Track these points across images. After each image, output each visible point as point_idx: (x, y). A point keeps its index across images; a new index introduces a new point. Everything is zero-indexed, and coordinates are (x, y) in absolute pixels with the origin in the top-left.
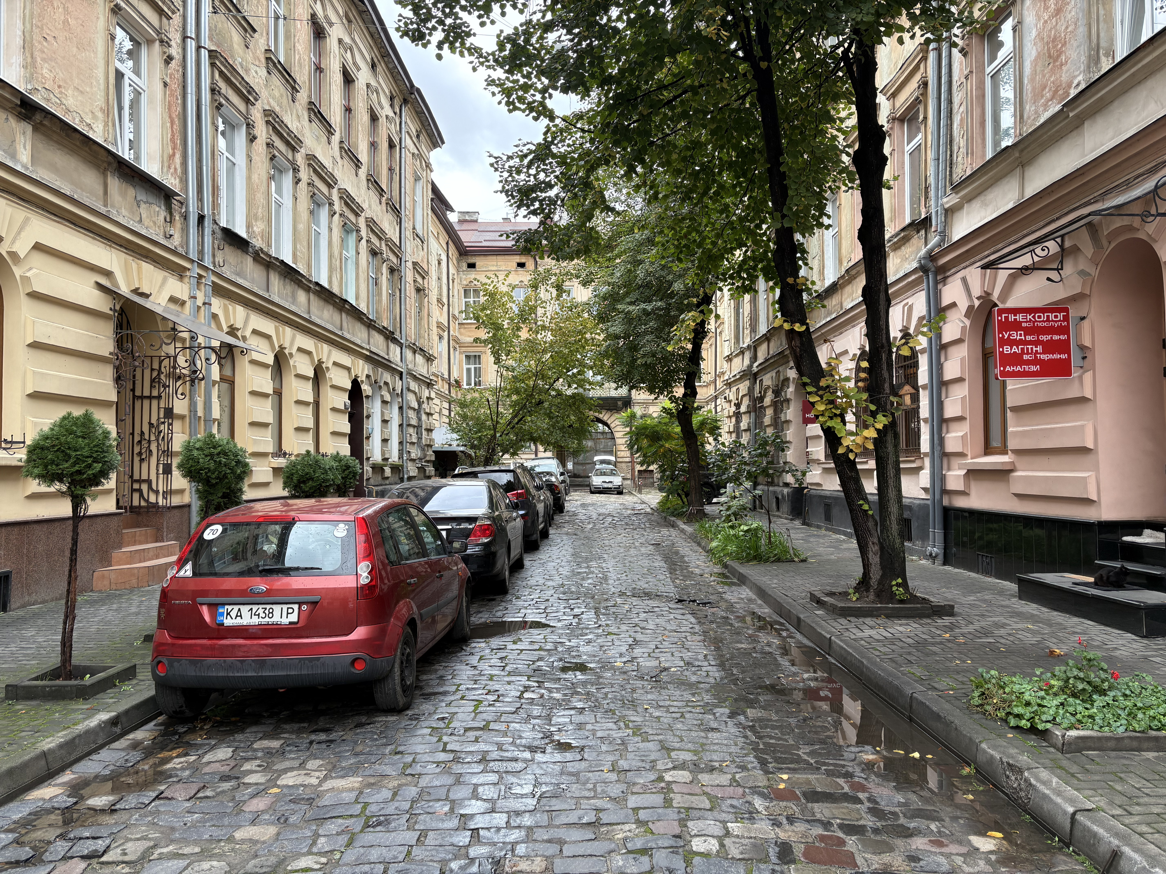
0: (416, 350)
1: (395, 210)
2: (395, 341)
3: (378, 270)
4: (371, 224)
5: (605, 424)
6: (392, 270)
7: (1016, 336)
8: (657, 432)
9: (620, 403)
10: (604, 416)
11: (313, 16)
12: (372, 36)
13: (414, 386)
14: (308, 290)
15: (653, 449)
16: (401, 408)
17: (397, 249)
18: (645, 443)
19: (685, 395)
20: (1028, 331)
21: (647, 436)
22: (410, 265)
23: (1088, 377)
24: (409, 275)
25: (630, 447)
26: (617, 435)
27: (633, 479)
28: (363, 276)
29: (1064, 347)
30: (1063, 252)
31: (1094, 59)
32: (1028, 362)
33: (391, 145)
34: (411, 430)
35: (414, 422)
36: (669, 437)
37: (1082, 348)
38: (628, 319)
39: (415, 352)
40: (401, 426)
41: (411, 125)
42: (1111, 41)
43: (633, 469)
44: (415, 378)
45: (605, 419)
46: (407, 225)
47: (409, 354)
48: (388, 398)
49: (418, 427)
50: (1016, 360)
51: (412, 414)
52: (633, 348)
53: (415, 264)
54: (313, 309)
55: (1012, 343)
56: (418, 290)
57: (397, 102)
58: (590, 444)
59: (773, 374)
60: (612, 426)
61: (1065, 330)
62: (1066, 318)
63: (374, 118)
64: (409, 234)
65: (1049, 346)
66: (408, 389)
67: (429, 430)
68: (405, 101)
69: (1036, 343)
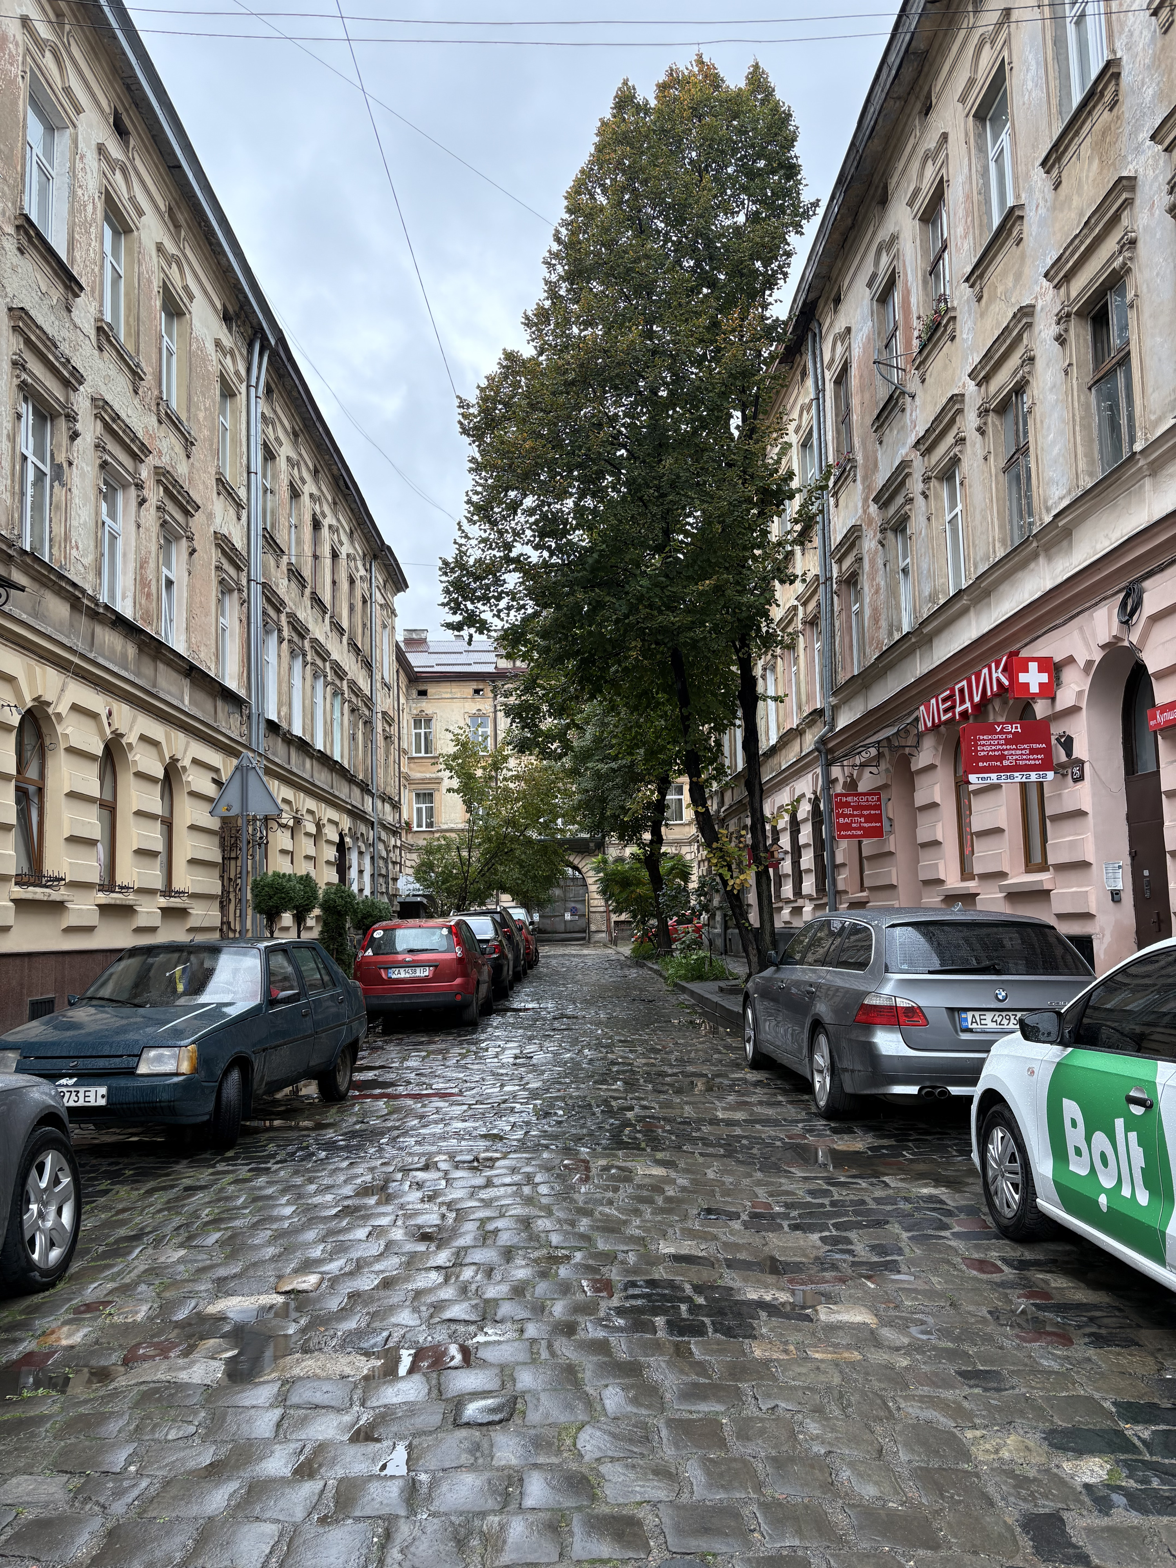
0: (385, 798)
1: (368, 665)
2: (369, 793)
3: (355, 726)
4: (353, 684)
5: (576, 868)
6: (365, 723)
7: (847, 811)
8: (627, 878)
9: (592, 845)
10: (575, 860)
11: (314, 515)
12: (352, 510)
13: (384, 835)
14: (312, 757)
15: (624, 895)
16: (372, 858)
17: (369, 702)
18: (617, 890)
19: (652, 841)
20: (855, 808)
21: (617, 883)
22: (380, 715)
23: (892, 837)
24: (379, 725)
25: (603, 892)
26: (590, 881)
27: (609, 931)
28: (346, 734)
29: (878, 818)
30: (880, 755)
31: (891, 634)
32: (855, 829)
33: (365, 602)
34: (381, 880)
35: (383, 872)
36: (639, 883)
37: (890, 820)
38: (598, 775)
39: (383, 801)
40: (372, 875)
41: (379, 577)
42: (900, 621)
43: (609, 920)
44: (384, 827)
45: (576, 862)
46: (377, 677)
47: (379, 804)
48: (363, 849)
49: (386, 877)
50: (847, 827)
51: (381, 863)
52: (603, 800)
53: (384, 713)
54: (316, 775)
55: (845, 816)
56: (386, 738)
57: (368, 558)
58: (557, 892)
59: (735, 820)
60: (584, 870)
61: (879, 807)
62: (879, 800)
63: (352, 581)
64: (379, 685)
65: (869, 819)
66: (380, 839)
67: (395, 880)
68: (375, 557)
69: (860, 816)
